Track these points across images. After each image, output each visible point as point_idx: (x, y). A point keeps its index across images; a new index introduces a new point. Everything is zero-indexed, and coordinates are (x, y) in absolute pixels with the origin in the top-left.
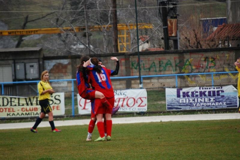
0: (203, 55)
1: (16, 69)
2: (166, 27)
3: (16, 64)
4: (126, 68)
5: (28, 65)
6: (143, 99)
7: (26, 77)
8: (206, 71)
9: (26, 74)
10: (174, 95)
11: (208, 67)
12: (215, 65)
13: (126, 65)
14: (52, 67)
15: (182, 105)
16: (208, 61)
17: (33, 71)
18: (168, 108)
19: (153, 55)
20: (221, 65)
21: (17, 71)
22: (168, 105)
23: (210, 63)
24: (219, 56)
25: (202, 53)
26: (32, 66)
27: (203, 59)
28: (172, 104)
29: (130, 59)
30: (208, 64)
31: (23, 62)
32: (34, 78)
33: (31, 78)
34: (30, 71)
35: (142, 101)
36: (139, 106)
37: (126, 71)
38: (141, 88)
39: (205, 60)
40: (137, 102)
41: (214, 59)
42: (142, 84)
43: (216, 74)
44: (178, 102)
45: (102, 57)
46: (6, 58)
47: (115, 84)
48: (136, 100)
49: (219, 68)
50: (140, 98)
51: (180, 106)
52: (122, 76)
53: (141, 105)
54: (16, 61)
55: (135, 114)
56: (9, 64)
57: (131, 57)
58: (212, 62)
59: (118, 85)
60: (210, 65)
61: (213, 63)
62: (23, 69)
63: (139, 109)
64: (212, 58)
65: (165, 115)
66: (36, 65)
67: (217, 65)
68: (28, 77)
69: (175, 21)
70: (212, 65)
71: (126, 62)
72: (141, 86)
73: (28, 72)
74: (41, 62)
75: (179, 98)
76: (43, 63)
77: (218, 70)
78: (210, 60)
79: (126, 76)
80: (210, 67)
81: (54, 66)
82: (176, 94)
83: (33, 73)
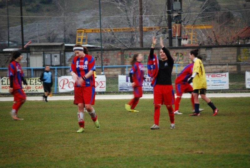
0: (175, 51)
1: (45, 58)
2: (171, 30)
3: (45, 55)
4: (121, 59)
5: (53, 56)
6: (103, 82)
7: (51, 63)
8: (176, 63)
9: (51, 62)
10: (124, 80)
11: (178, 60)
12: (183, 59)
13: (121, 57)
14: (70, 57)
15: (129, 87)
16: (178, 56)
17: (57, 60)
18: (120, 89)
19: (140, 50)
20: (187, 58)
21: (45, 60)
22: (120, 87)
23: (179, 57)
24: (186, 53)
25: (174, 50)
26: (56, 56)
27: (175, 54)
28: (123, 87)
29: (125, 53)
30: (178, 58)
31: (50, 53)
32: (57, 65)
33: (55, 65)
34: (54, 60)
35: (102, 84)
36: (100, 87)
37: (122, 61)
38: (102, 75)
39: (176, 55)
40: (99, 85)
41: (182, 54)
42: (103, 72)
43: (184, 65)
44: (127, 85)
45: (105, 50)
46: (39, 50)
47: (114, 70)
48: (98, 83)
49: (185, 61)
50: (101, 82)
51: (128, 88)
52: (119, 65)
53: (101, 87)
54: (45, 52)
55: (97, 93)
56: (41, 55)
57: (125, 51)
58: (181, 56)
59: (115, 71)
60: (179, 59)
61: (181, 58)
62: (50, 58)
63: (100, 90)
64: (181, 54)
65: (116, 94)
66: (58, 55)
67: (184, 59)
68: (53, 64)
69: (179, 25)
70: (181, 59)
71: (121, 55)
72: (102, 73)
73: (53, 60)
74: (62, 54)
75: (127, 83)
76: (65, 54)
77: (185, 62)
78: (180, 55)
79: (122, 65)
80: (179, 60)
81: (72, 56)
82: (125, 79)
83: (57, 61)
